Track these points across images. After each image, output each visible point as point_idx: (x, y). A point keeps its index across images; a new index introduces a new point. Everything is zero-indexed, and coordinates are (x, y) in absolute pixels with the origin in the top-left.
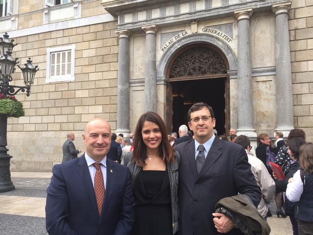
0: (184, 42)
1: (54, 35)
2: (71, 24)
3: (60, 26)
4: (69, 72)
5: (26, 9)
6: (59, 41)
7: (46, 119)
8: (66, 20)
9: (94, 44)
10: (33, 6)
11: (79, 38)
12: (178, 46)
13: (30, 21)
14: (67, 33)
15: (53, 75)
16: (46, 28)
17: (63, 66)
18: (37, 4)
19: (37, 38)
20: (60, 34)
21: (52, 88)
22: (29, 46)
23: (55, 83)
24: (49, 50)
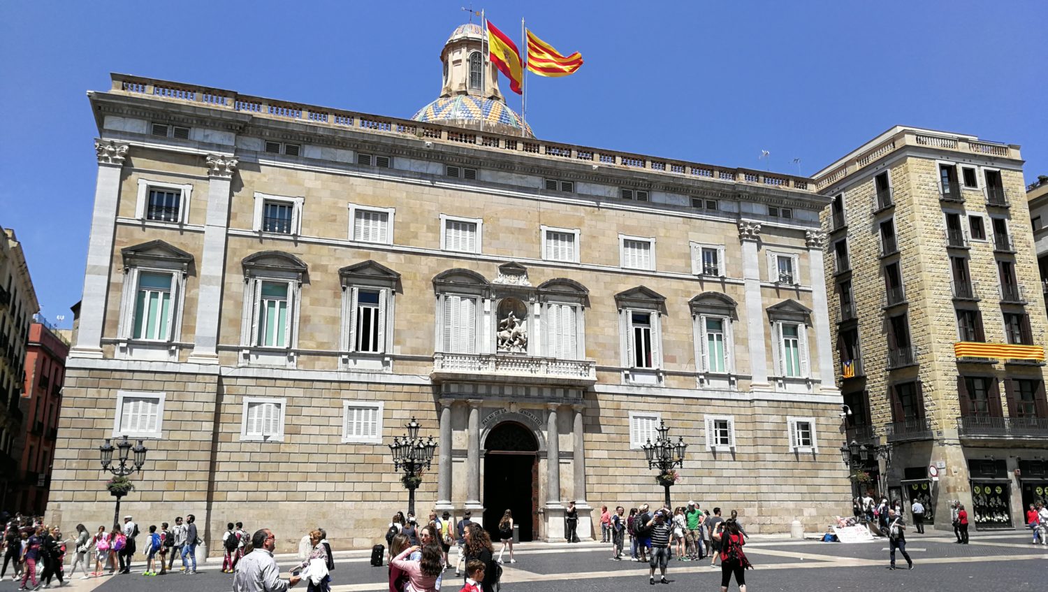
0: (503, 419)
1: (353, 386)
2: (379, 379)
3: (364, 378)
4: (374, 433)
5: (311, 346)
6: (361, 395)
7: (340, 487)
8: (370, 373)
9: (407, 405)
10: (321, 344)
11: (390, 396)
12: (498, 422)
13: (317, 362)
14: (372, 387)
15: (351, 433)
16: (344, 377)
17: (366, 424)
18: (328, 343)
19: (328, 385)
20: (364, 387)
21: (351, 450)
22: (316, 393)
23: (355, 444)
24: (346, 403)
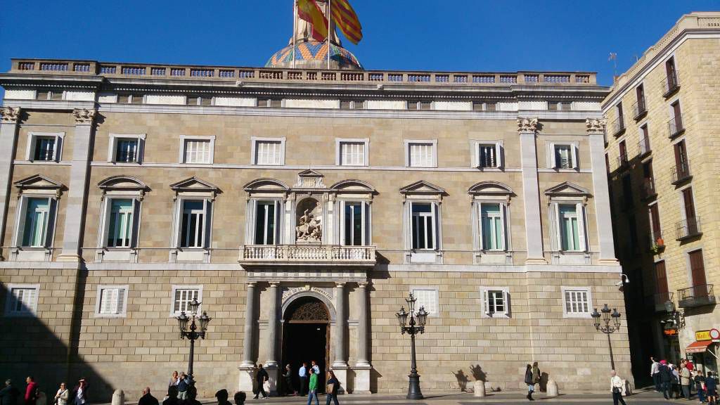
0: (299, 296)
1: (180, 274)
2: (199, 267)
3: (188, 267)
5: (149, 245)
6: (186, 280)
7: (168, 351)
8: (195, 262)
9: (223, 287)
11: (208, 280)
12: (295, 298)
13: (153, 257)
14: (194, 274)
15: (178, 310)
16: (173, 267)
18: (161, 242)
19: (161, 274)
20: (188, 274)
21: (177, 322)
22: (151, 280)
24: (174, 287)
